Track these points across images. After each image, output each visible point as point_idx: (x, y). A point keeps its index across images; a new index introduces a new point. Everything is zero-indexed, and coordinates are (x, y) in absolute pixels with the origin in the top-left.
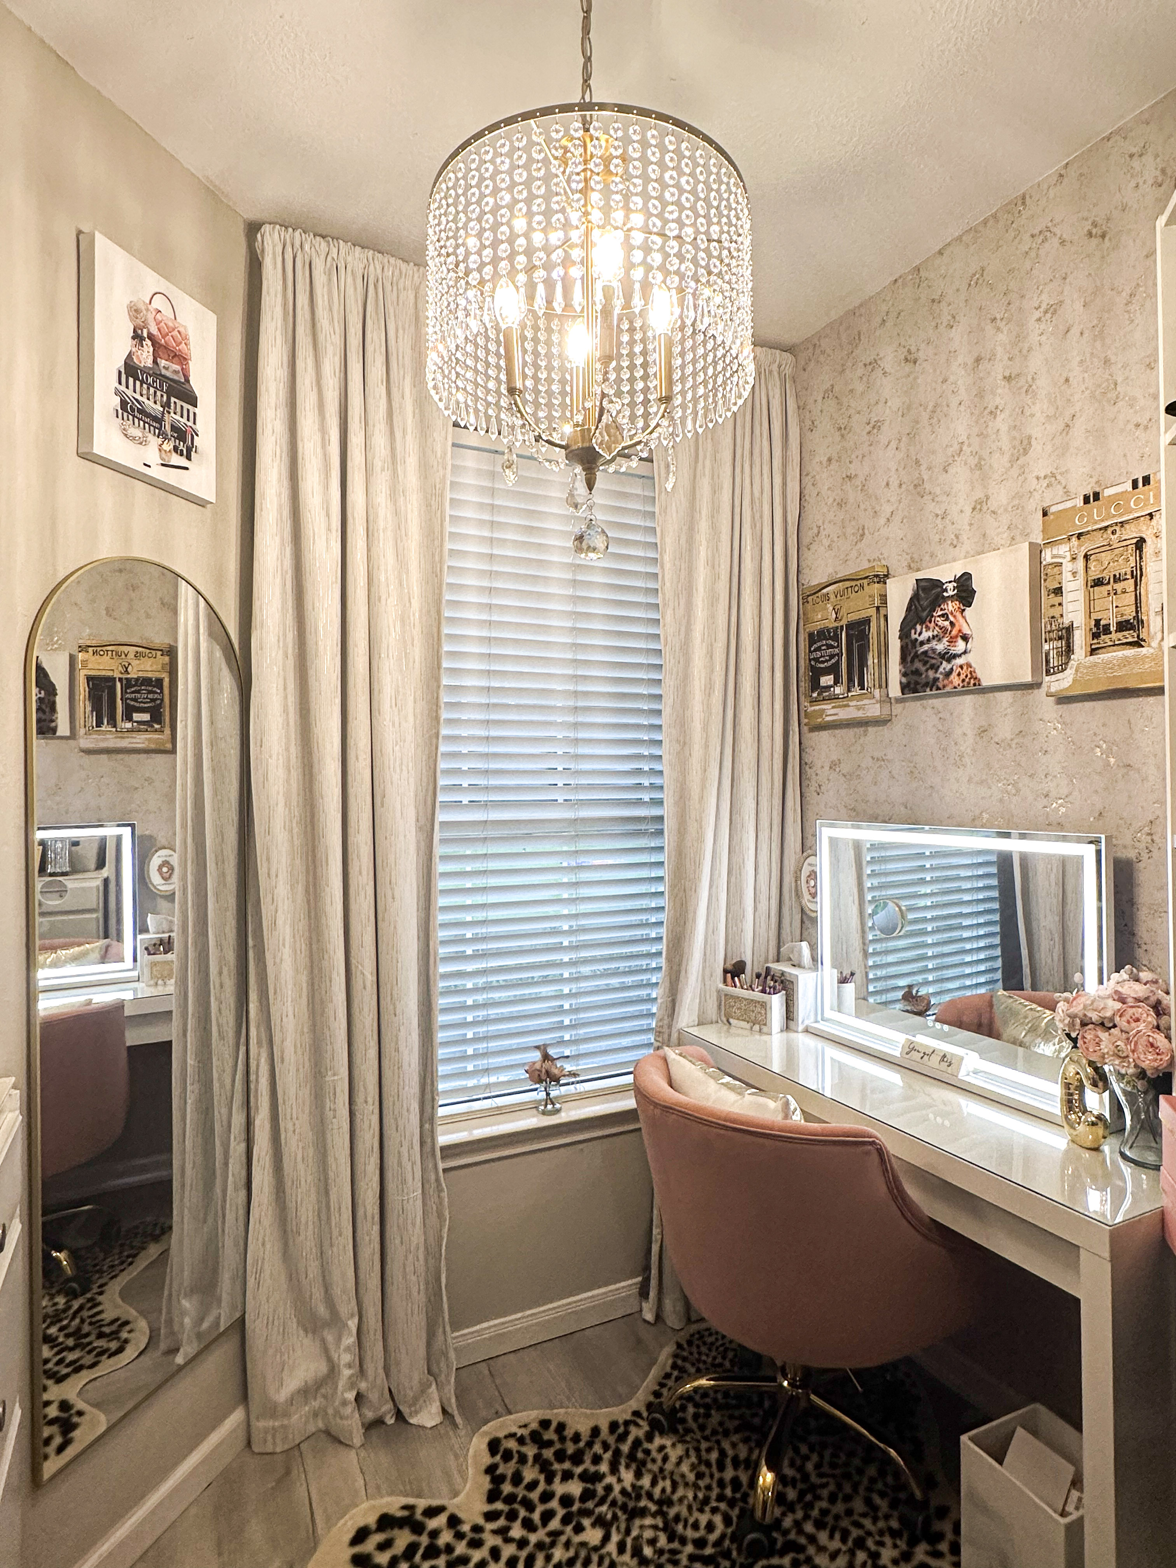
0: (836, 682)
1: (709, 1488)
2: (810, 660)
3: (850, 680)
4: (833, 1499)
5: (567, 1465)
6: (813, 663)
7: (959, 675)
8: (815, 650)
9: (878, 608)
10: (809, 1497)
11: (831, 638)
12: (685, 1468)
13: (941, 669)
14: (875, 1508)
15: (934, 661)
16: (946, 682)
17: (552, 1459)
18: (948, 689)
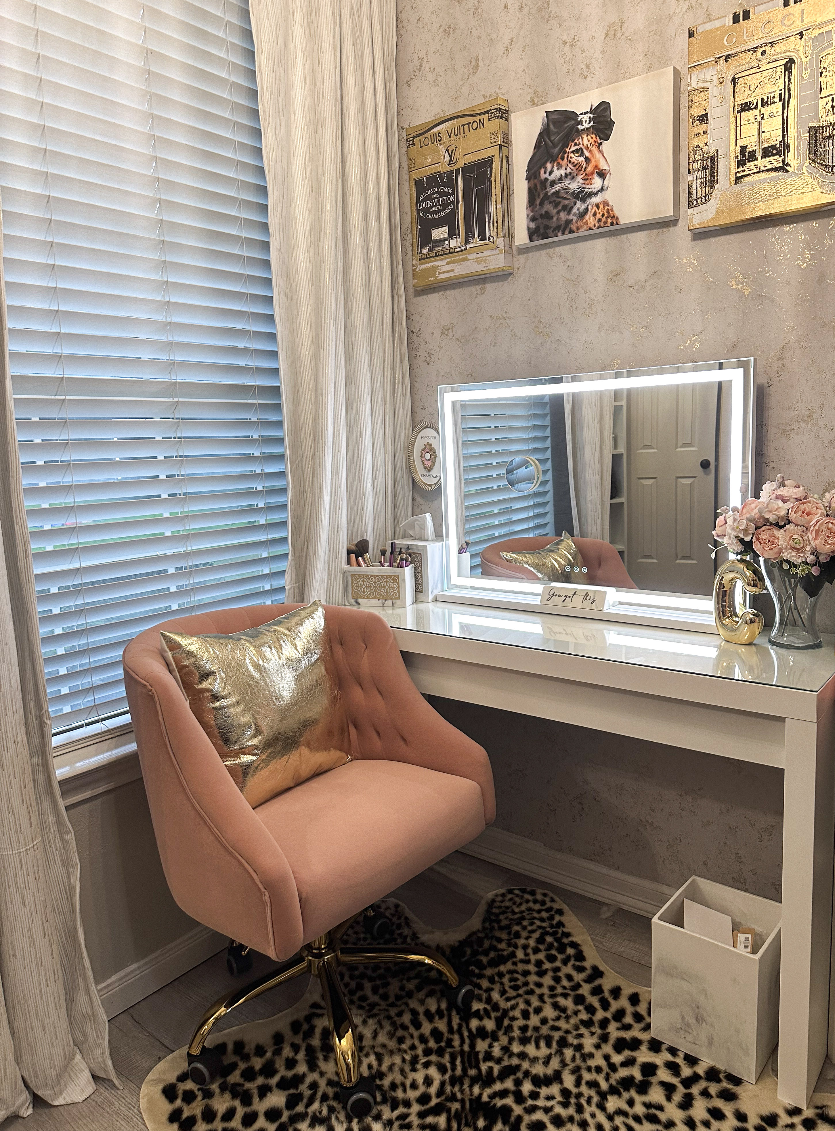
0: (452, 234)
1: (413, 1047)
2: (418, 212)
3: (469, 231)
4: (526, 1015)
5: (260, 1081)
6: (422, 214)
7: (595, 214)
8: (425, 200)
9: (501, 146)
10: (506, 1022)
11: (445, 185)
12: (382, 1038)
13: (575, 210)
14: (564, 1010)
15: (566, 202)
16: (580, 223)
17: (241, 1081)
18: (583, 232)
